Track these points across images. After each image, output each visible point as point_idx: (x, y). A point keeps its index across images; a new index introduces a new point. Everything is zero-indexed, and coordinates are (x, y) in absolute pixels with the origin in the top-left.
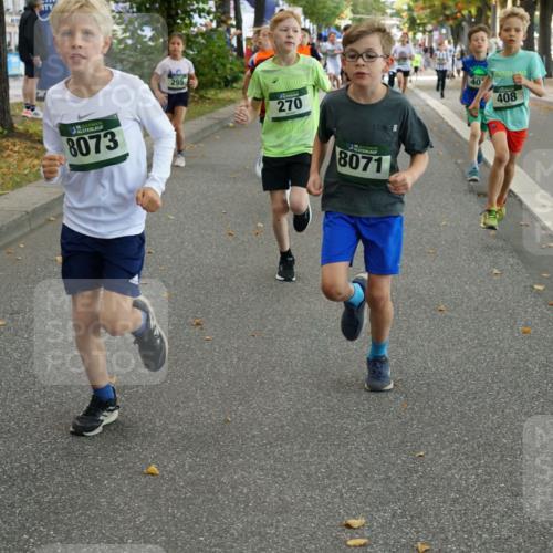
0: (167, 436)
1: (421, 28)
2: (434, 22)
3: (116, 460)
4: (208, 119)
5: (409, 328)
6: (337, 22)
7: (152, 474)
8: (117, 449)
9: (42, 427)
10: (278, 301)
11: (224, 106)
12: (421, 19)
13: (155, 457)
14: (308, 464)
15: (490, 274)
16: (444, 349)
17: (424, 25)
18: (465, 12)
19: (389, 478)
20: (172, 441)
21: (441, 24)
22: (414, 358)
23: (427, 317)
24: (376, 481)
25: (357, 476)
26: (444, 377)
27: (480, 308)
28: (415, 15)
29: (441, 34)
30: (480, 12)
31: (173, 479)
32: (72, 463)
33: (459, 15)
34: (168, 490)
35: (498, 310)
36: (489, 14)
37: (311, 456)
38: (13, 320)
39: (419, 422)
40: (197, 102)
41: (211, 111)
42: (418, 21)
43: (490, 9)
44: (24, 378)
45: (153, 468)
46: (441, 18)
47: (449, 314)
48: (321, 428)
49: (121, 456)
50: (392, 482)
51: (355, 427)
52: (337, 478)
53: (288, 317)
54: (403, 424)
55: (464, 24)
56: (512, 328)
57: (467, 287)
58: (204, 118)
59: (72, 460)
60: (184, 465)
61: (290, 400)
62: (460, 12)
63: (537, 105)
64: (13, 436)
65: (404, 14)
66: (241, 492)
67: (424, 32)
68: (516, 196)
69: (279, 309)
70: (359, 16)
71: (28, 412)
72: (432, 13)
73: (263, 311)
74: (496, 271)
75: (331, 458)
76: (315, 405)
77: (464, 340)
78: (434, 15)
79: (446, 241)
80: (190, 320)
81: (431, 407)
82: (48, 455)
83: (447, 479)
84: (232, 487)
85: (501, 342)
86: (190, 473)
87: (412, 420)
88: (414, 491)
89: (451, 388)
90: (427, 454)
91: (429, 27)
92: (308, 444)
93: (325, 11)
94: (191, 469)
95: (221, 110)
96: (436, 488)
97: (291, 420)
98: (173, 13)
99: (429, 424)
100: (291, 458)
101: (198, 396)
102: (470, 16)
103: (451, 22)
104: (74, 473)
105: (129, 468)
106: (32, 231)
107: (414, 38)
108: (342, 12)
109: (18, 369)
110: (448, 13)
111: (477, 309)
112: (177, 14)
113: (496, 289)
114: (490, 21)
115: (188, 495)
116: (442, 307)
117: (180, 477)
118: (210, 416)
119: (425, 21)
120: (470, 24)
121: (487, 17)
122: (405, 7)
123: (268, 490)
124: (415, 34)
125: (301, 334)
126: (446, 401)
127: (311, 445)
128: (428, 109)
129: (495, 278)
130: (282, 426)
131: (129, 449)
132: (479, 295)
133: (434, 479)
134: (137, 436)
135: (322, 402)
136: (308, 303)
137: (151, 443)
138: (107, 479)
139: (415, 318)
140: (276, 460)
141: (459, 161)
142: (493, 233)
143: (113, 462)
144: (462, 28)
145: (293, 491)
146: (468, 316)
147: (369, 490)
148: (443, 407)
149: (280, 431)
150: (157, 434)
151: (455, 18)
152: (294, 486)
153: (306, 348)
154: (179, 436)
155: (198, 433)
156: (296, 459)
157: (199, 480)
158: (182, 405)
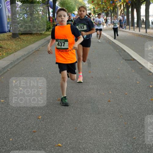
0: (60, 134)
4: (45, 40)
5: (119, 99)
6: (74, 12)
7: (59, 146)
8: (47, 139)
9: (23, 132)
10: (80, 92)
11: (48, 36)
13: (59, 140)
14: (103, 141)
15: (136, 83)
16: (130, 106)
20: (62, 135)
22: (123, 108)
23: (123, 96)
24: (124, 146)
25: (118, 145)
27: (137, 93)
28: (95, 10)
30: (114, 9)
31: (66, 147)
32: (35, 143)
33: (108, 10)
34: (65, 151)
35: (142, 94)
36: (116, 9)
37: (104, 139)
38: (6, 100)
39: (131, 128)
40: (40, 35)
41: (45, 38)
42: (96, 12)
43: (116, 8)
44: (14, 117)
45: (60, 144)
46: (103, 11)
47: (129, 95)
48: (103, 130)
49: (49, 140)
50: (129, 146)
51: (113, 130)
52: (112, 145)
53: (84, 97)
54: (127, 128)
55: (109, 12)
56: (148, 99)
57: (131, 87)
58: (43, 39)
59: (35, 142)
60: (68, 143)
61: (92, 122)
63: (133, 34)
64: (15, 135)
65: (92, 10)
66: (87, 151)
68: (136, 60)
69: (81, 95)
71: (18, 128)
72: (100, 9)
73: (76, 95)
74: (138, 82)
75: (109, 139)
76: (100, 124)
77: (135, 102)
78: (101, 10)
79: (121, 74)
80: (56, 99)
81: (133, 123)
82: (27, 141)
83: (144, 145)
84: (84, 149)
85: (146, 103)
86: (70, 145)
87: (128, 127)
88: (136, 149)
89: (137, 117)
90: (136, 137)
92: (101, 135)
93: (71, 9)
94: (70, 143)
95: (47, 37)
96: (142, 148)
97: (94, 128)
99: (134, 128)
100: (98, 140)
101: (65, 121)
102: (111, 10)
103: (105, 12)
104: (36, 146)
105: (52, 144)
106: (4, 73)
107: (95, 16)
108: (75, 9)
109: (11, 114)
110: (105, 9)
111: (136, 93)
113: (140, 87)
115: (72, 152)
116: (126, 93)
117: (68, 147)
118: (71, 127)
119: (98, 11)
120: (111, 12)
121: (116, 10)
122: (93, 8)
123: (94, 150)
124: (95, 15)
125: (89, 102)
126: (136, 121)
127: (102, 135)
128: (104, 36)
129: (138, 84)
130: (92, 130)
131: (50, 138)
132: (135, 89)
133: (140, 145)
134: (51, 134)
135: (101, 122)
136: (88, 93)
137: (56, 136)
138: (47, 148)
139: (120, 97)
140: (94, 141)
141: (117, 51)
142: (133, 71)
143: (47, 143)
144: (109, 13)
145: (102, 150)
146: (134, 96)
147: (123, 149)
148: (136, 123)
149: (92, 132)
150: (57, 133)
151: (107, 11)
152: (101, 148)
153: (92, 106)
154: (64, 134)
155: (69, 133)
156: (99, 140)
157: (73, 147)
158: (62, 124)
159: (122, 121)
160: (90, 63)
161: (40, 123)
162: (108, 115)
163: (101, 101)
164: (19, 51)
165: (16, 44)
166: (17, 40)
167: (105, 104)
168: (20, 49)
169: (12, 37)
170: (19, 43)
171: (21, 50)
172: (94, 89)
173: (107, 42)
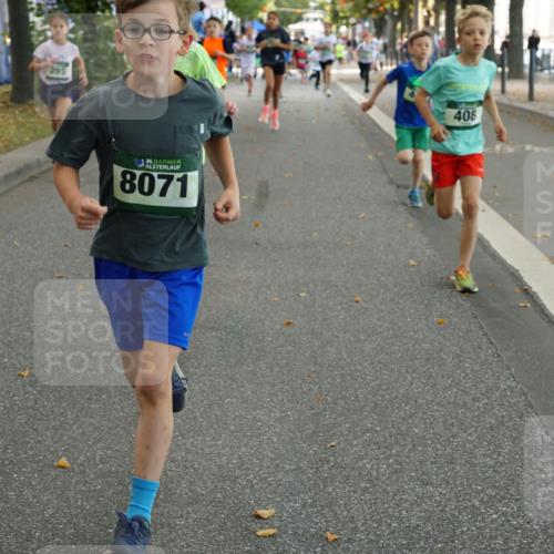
0: (78, 428)
1: (344, 21)
2: (357, 15)
3: (25, 453)
5: (324, 319)
6: (260, 15)
7: (63, 467)
8: (28, 443)
12: (344, 12)
13: (66, 450)
14: (219, 455)
15: (407, 265)
16: (359, 341)
17: (347, 18)
18: (388, 6)
19: (300, 468)
20: (83, 433)
21: (364, 18)
22: (329, 349)
23: (343, 309)
24: (287, 472)
25: (268, 467)
26: (358, 367)
27: (396, 299)
28: (338, 8)
29: (364, 28)
30: (403, 5)
31: (83, 472)
33: (381, 8)
34: (78, 482)
35: (413, 302)
36: (412, 7)
37: (224, 448)
39: (332, 413)
42: (341, 14)
43: (411, 2)
45: (64, 461)
46: (364, 11)
47: (363, 304)
48: (234, 419)
49: (31, 448)
50: (303, 472)
51: (267, 419)
52: (248, 469)
54: (318, 414)
55: (387, 17)
56: (427, 318)
57: (383, 278)
60: (95, 458)
61: (204, 391)
62: (382, 4)
65: (328, 8)
67: (347, 25)
70: (283, 9)
72: (355, 6)
74: (412, 262)
75: (243, 449)
76: (228, 397)
77: (379, 331)
78: (357, 8)
79: (364, 233)
81: (344, 398)
83: (358, 468)
85: (415, 332)
86: (100, 466)
87: (325, 410)
88: (325, 481)
89: (365, 379)
90: (339, 444)
91: (352, 20)
92: (220, 436)
93: (248, 3)
94: (102, 461)
96: (347, 478)
97: (204, 411)
98: (93, 4)
99: (343, 415)
100: (202, 449)
102: (393, 10)
103: (374, 16)
105: (39, 461)
107: (337, 31)
108: (265, 5)
110: (370, 6)
111: (392, 300)
112: (97, 6)
113: (413, 281)
114: (412, 15)
115: (99, 487)
116: (358, 299)
117: (91, 470)
118: (122, 407)
119: (348, 14)
120: (392, 15)
121: (409, 11)
122: (329, 1)
123: (179, 482)
124: (338, 27)
125: (216, 326)
126: (359, 391)
127: (223, 436)
129: (412, 269)
130: (195, 418)
131: (40, 442)
132: (396, 287)
133: (345, 468)
134: (48, 428)
135: (236, 394)
136: (224, 295)
137: (62, 436)
138: (16, 472)
139: (331, 309)
140: (188, 452)
141: (380, 154)
142: (411, 225)
143: (23, 456)
144: (385, 22)
145: (204, 482)
146: (383, 307)
147: (281, 480)
148: (357, 397)
149: (193, 423)
150: (68, 427)
151: (378, 12)
152: (205, 478)
153: (221, 339)
154: (91, 428)
155: (109, 425)
156: (207, 450)
157: (109, 472)
158: (94, 398)
159: (310, 390)
160: (267, 195)
161: (22, 392)
162: (268, 371)
163: (260, 324)
164: (20, 149)
165: (20, 126)
166: (30, 111)
167: (271, 332)
168: (28, 143)
169: (12, 100)
170: (32, 120)
171: (30, 146)
172: (251, 282)
173: (353, 123)
